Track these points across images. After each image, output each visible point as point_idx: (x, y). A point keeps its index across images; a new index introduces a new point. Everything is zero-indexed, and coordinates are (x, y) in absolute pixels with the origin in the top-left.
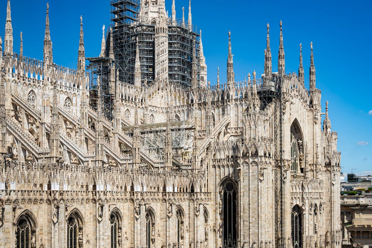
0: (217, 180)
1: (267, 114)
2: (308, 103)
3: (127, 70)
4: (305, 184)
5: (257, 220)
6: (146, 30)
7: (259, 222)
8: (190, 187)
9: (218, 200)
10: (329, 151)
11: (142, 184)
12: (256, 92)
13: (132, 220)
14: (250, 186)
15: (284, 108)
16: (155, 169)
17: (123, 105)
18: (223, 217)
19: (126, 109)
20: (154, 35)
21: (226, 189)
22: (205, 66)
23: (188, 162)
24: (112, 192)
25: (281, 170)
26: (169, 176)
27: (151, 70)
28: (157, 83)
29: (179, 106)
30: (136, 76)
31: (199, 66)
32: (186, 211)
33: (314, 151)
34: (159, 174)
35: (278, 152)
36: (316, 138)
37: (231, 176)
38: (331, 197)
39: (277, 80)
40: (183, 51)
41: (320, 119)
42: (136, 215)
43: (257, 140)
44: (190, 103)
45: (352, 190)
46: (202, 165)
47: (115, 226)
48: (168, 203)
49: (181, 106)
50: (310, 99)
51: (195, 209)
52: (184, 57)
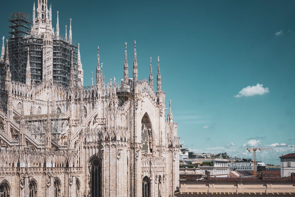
0: (87, 158)
1: (123, 110)
2: (156, 101)
3: (21, 72)
4: (152, 161)
5: (115, 188)
6: (36, 42)
7: (117, 189)
8: (65, 163)
9: (88, 173)
10: (171, 136)
11: (26, 161)
12: (116, 93)
13: (18, 189)
14: (111, 163)
15: (137, 105)
16: (38, 149)
17: (16, 99)
18: (91, 186)
19: (19, 102)
20: (42, 46)
21: (93, 165)
22: (82, 70)
23: (65, 145)
24: (2, 168)
25: (134, 150)
26: (48, 155)
27: (40, 73)
28: (43, 83)
29: (61, 101)
30: (27, 77)
31: (77, 70)
32: (62, 182)
33: (159, 136)
34: (41, 154)
35: (132, 138)
36: (161, 127)
37: (97, 155)
38: (173, 170)
39: (132, 84)
40: (64, 59)
41: (164, 113)
42: (21, 185)
43: (116, 129)
44: (69, 99)
45: (191, 164)
46: (75, 147)
47: (5, 194)
48: (47, 176)
49: (62, 101)
50: (157, 98)
51: (69, 180)
52: (65, 63)
